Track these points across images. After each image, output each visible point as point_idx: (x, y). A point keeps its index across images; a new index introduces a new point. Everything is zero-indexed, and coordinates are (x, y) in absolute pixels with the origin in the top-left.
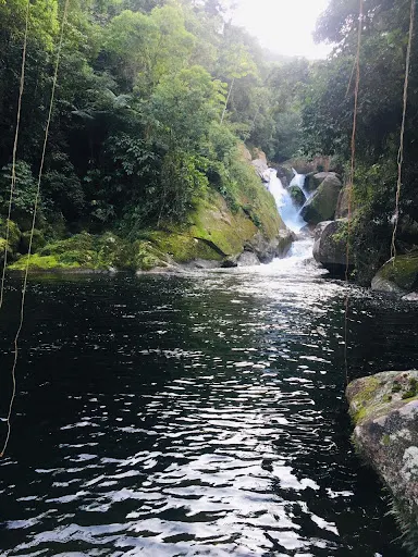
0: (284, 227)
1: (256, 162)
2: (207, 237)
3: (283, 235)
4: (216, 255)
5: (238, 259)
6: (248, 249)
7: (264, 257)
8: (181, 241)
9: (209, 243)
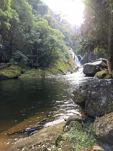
0: (76, 65)
1: (70, 51)
2: (59, 69)
3: (76, 67)
4: (61, 72)
5: (66, 73)
6: (69, 71)
7: (72, 72)
8: (54, 70)
9: (60, 70)
